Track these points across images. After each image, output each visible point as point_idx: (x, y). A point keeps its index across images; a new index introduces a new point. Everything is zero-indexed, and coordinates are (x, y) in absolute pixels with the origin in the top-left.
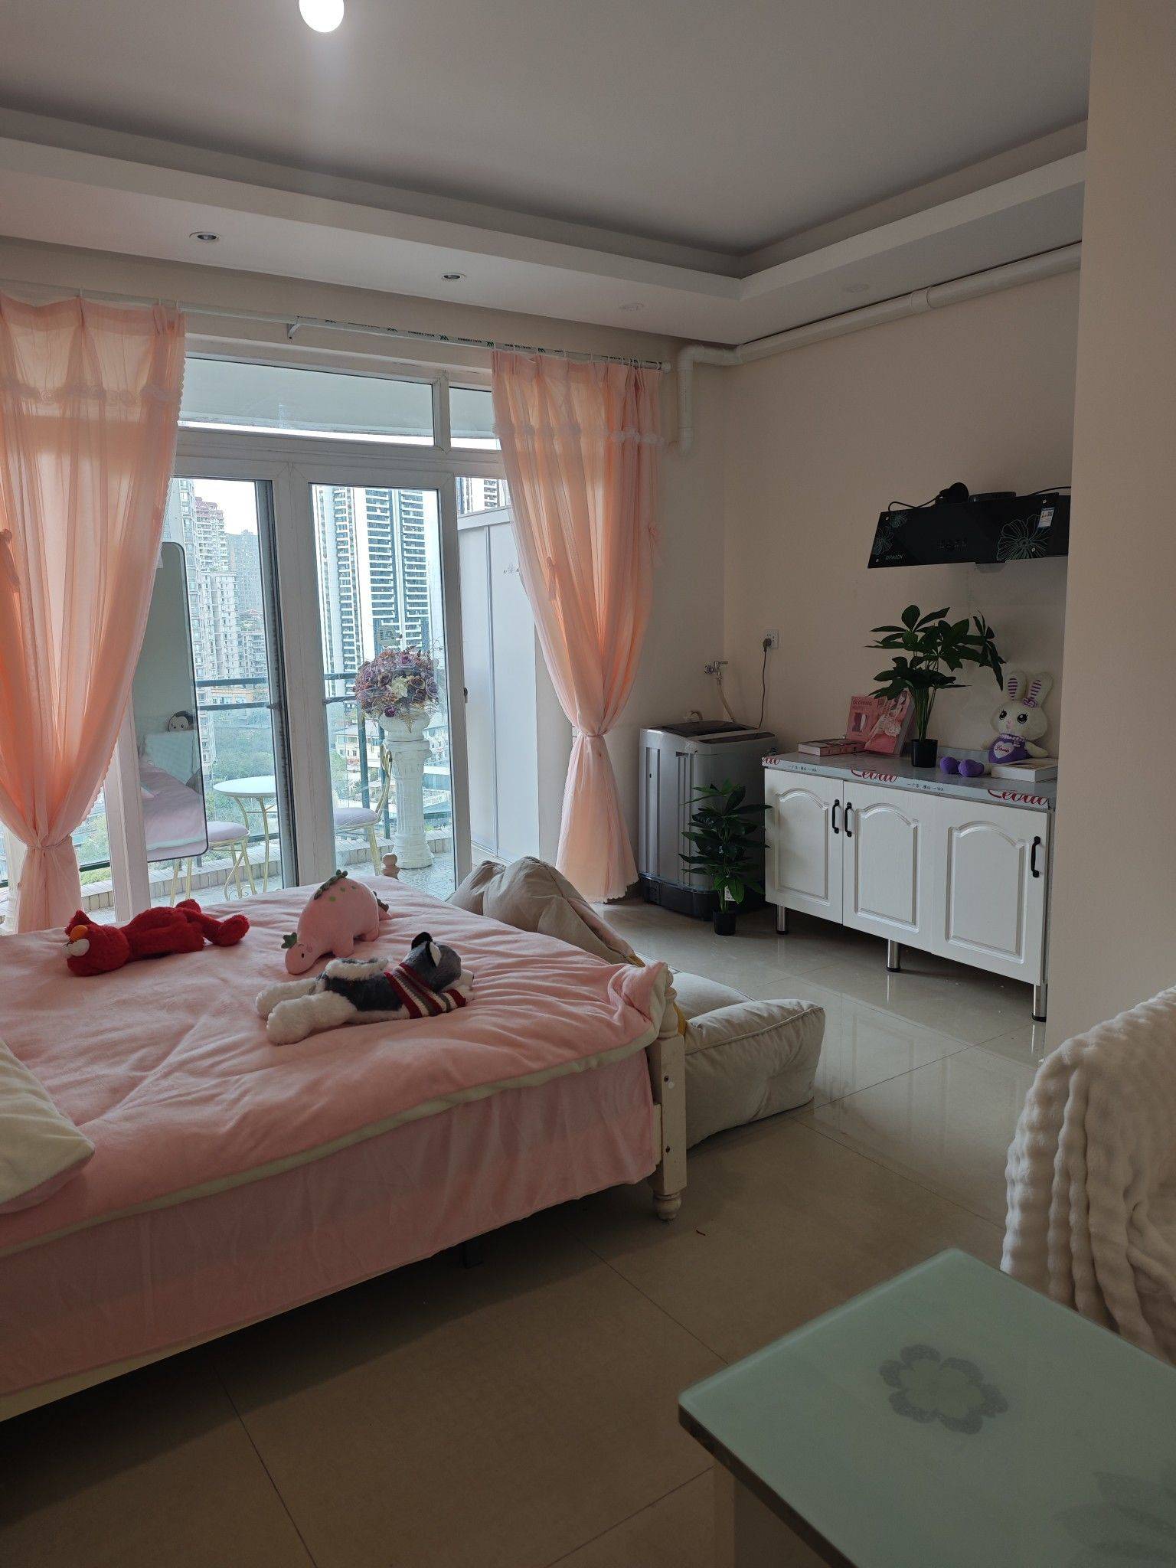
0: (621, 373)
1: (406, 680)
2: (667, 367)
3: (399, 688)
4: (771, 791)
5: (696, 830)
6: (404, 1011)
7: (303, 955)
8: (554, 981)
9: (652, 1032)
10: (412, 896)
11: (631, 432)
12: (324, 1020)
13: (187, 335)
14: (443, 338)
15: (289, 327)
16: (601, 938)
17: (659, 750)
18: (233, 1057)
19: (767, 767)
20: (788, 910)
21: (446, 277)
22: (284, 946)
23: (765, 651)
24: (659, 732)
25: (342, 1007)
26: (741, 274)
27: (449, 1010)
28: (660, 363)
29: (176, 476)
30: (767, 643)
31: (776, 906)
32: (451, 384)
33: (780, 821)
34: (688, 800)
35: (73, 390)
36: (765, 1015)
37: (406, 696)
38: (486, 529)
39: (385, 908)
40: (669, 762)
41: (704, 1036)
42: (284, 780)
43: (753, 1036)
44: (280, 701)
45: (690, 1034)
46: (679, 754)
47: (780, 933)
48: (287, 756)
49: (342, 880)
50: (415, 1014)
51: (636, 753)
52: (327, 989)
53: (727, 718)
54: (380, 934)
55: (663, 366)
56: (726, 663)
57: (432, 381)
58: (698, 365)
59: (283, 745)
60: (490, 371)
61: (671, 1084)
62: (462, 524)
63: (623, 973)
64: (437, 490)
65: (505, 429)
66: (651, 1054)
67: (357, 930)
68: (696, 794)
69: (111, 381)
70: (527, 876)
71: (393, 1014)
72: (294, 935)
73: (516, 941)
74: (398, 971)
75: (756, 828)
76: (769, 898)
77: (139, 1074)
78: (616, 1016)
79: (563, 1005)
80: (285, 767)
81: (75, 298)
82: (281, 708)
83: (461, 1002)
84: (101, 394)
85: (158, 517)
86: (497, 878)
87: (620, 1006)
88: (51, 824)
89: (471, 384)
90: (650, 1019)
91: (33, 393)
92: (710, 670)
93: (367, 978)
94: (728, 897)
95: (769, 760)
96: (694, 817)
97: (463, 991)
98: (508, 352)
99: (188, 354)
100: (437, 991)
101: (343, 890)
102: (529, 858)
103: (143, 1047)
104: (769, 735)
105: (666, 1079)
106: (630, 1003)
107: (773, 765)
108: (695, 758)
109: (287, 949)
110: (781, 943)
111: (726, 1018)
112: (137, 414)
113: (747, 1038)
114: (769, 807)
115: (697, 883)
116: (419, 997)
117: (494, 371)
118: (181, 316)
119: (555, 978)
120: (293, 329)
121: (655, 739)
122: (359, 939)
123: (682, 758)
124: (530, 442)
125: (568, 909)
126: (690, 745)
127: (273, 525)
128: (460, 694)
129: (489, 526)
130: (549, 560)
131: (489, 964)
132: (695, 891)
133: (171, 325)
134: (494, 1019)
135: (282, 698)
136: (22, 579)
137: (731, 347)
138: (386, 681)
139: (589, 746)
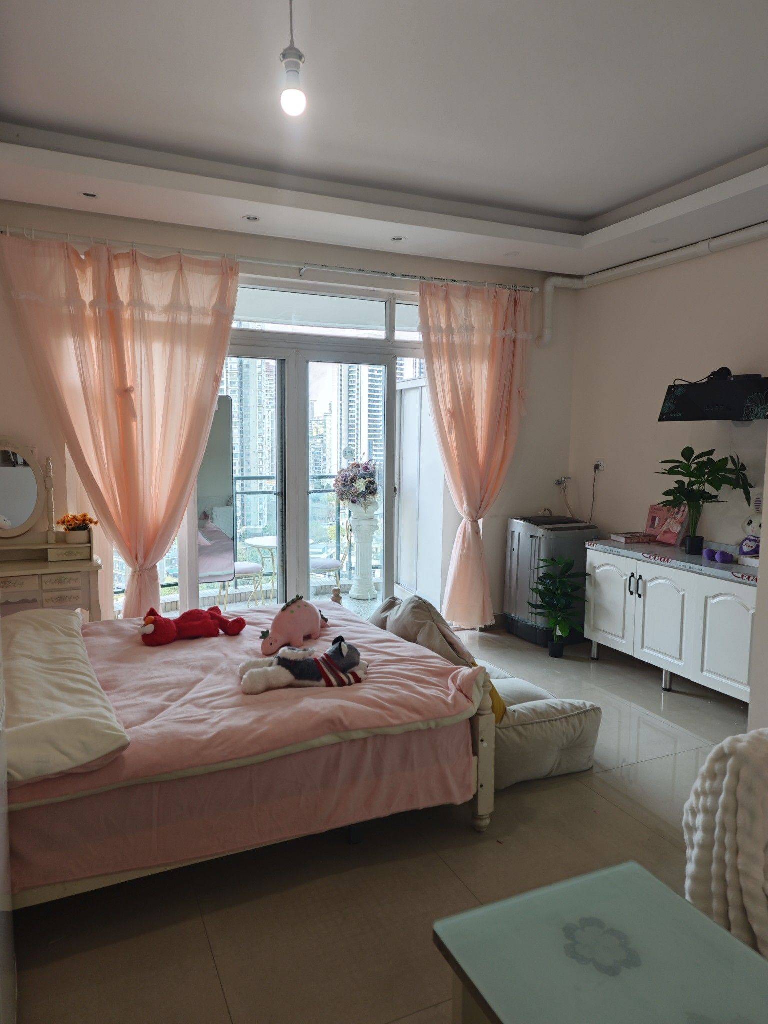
0: (505, 294)
1: (365, 481)
2: (536, 290)
3: (361, 485)
4: (591, 565)
5: (541, 587)
6: (323, 682)
7: (271, 644)
8: (417, 673)
9: (473, 710)
10: (345, 615)
11: (510, 331)
12: (275, 683)
13: (241, 275)
14: (393, 275)
15: (301, 269)
16: (454, 649)
17: (520, 534)
18: (221, 699)
19: (589, 549)
20: (599, 645)
21: (394, 239)
22: (261, 638)
23: (595, 472)
24: (523, 522)
25: (286, 676)
26: (583, 233)
27: (350, 684)
28: (532, 288)
29: (228, 357)
30: (597, 467)
31: (590, 641)
32: (397, 302)
33: (596, 585)
34: (536, 567)
35: (174, 307)
36: (560, 708)
37: (365, 490)
38: (420, 389)
39: (326, 620)
40: (526, 542)
41: (516, 717)
42: (282, 539)
43: (549, 721)
44: (282, 491)
45: (507, 716)
46: (532, 537)
47: (593, 659)
48: (284, 524)
49: (300, 601)
50: (329, 684)
51: (505, 535)
52: (279, 664)
53: (569, 516)
54: (321, 635)
55: (534, 290)
56: (570, 478)
57: (386, 300)
58: (557, 288)
59: (283, 518)
60: (418, 293)
61: (485, 745)
62: (399, 386)
63: (459, 672)
64: (385, 366)
65: (425, 328)
66: (473, 722)
67: (306, 632)
68: (542, 564)
69: (196, 302)
70: (414, 608)
71: (316, 683)
72: (268, 632)
73: (399, 647)
74: (323, 658)
75: (580, 589)
76: (587, 635)
77: (167, 703)
78: (450, 698)
79: (418, 687)
80: (283, 531)
81: (178, 254)
82: (282, 495)
83: (358, 680)
84: (189, 309)
85: (217, 380)
86: (396, 608)
87: (453, 691)
88: (145, 558)
89: (407, 300)
90: (472, 702)
91: (151, 309)
92: (559, 483)
93: (302, 660)
94: (559, 633)
95: (590, 544)
96: (540, 579)
97: (360, 674)
98: (431, 282)
99: (240, 285)
100: (344, 672)
101: (299, 607)
102: (416, 596)
103: (173, 688)
104: (595, 527)
105: (482, 741)
106: (460, 690)
107: (593, 548)
108: (543, 539)
109: (263, 640)
110: (593, 666)
111: (533, 707)
112: (209, 321)
113: (544, 722)
114: (589, 575)
115: (540, 622)
116: (333, 675)
117: (421, 294)
118: (237, 264)
119: (418, 671)
120: (303, 271)
121: (519, 527)
122: (308, 638)
123: (534, 539)
124: (440, 337)
125: (436, 632)
126: (540, 532)
127: (285, 386)
128: (393, 491)
129: (422, 387)
130: (449, 411)
131: (380, 659)
132: (538, 627)
133: (231, 269)
134: (374, 692)
135: (284, 490)
136: (138, 414)
137: (580, 277)
138: (354, 480)
139: (470, 527)
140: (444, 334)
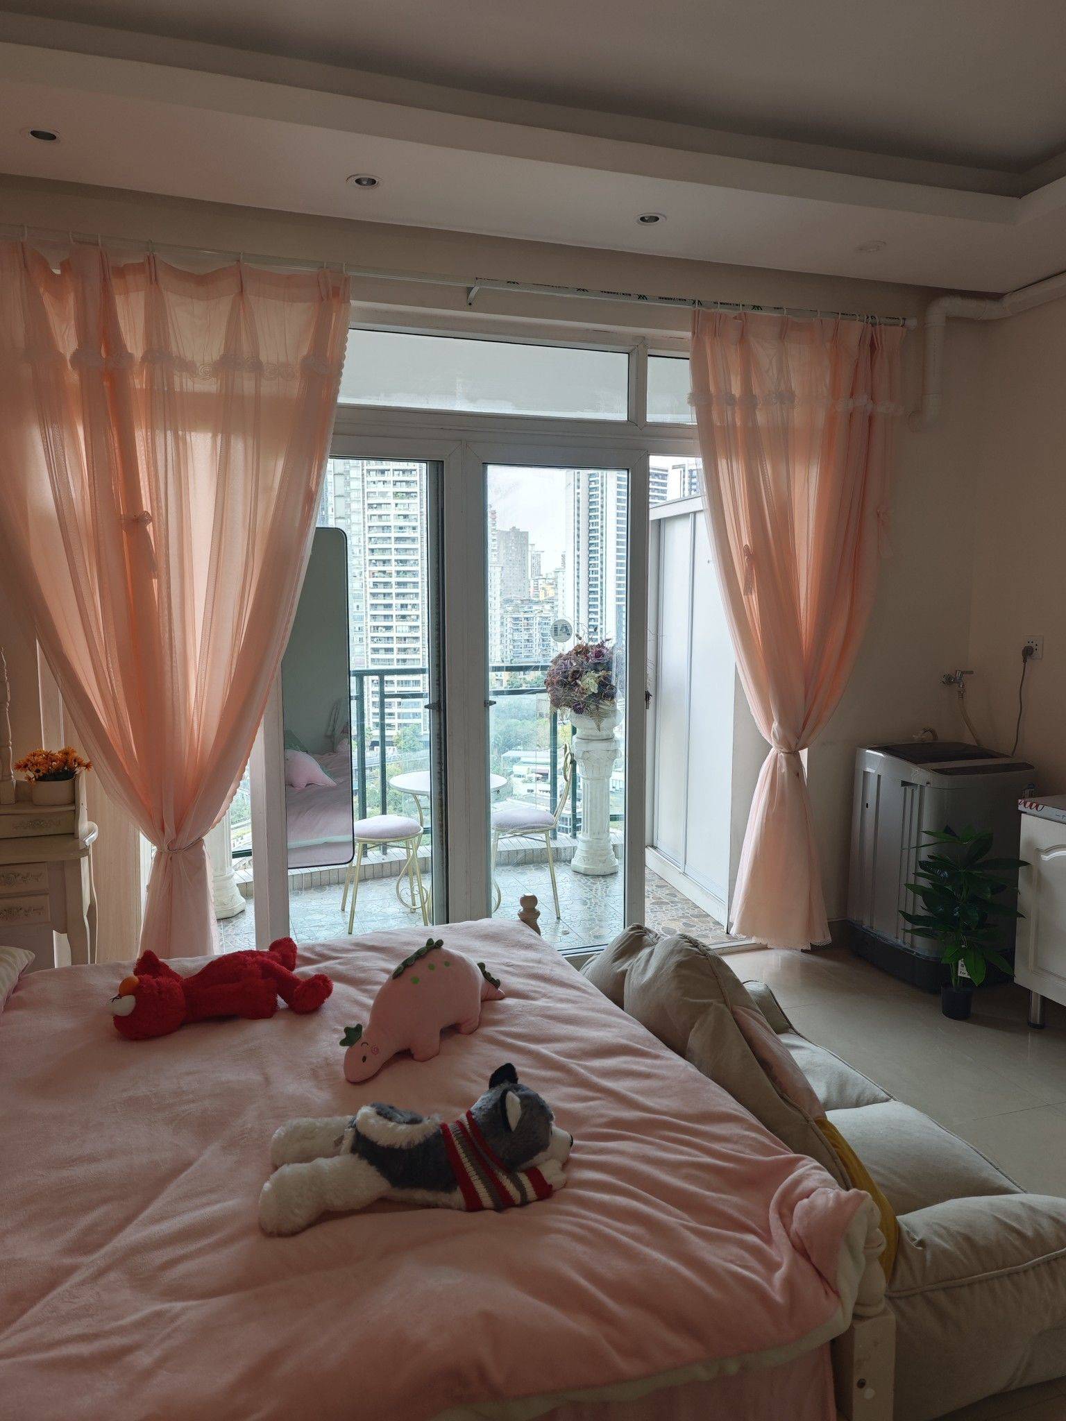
0: (854, 332)
1: (597, 675)
2: (912, 323)
3: (590, 682)
4: (1030, 843)
5: (924, 882)
6: (458, 1196)
7: (364, 1060)
9: (839, 1321)
10: (539, 962)
11: (863, 400)
13: (354, 303)
14: (641, 297)
15: (469, 290)
17: (879, 776)
19: (1025, 813)
20: (1044, 1000)
21: (643, 219)
22: (344, 1043)
23: (1025, 661)
24: (881, 755)
25: (369, 1182)
27: (525, 1203)
28: (904, 319)
29: (332, 457)
30: (1028, 652)
31: (1029, 992)
32: (651, 352)
33: (1040, 883)
34: (914, 844)
35: (228, 364)
37: (596, 692)
38: (692, 516)
39: (496, 984)
40: (892, 795)
42: (439, 788)
43: (1009, 1276)
44: (439, 700)
46: (904, 784)
47: (1035, 1026)
48: (443, 762)
49: (434, 952)
50: (473, 1204)
51: (851, 777)
53: (968, 739)
55: (908, 322)
56: (971, 672)
57: (628, 349)
58: (950, 319)
59: (440, 749)
60: (689, 334)
61: (868, 1392)
64: (628, 470)
65: (702, 397)
66: (839, 1349)
67: (449, 1019)
68: (925, 839)
69: (268, 355)
70: (680, 965)
71: (443, 1197)
72: (357, 1030)
74: (463, 1126)
75: (1008, 890)
76: (1022, 976)
78: (777, 1281)
80: (440, 773)
81: (235, 262)
82: (440, 707)
83: (545, 1191)
84: (257, 367)
85: (311, 498)
88: (178, 830)
89: (668, 350)
90: (837, 1292)
91: (188, 367)
92: (949, 681)
93: (404, 1145)
94: (963, 972)
95: (1028, 804)
96: (923, 865)
98: (713, 310)
99: (352, 324)
100: (510, 1172)
101: (431, 967)
102: (685, 937)
104: (1031, 767)
105: (862, 1384)
106: (804, 1254)
107: (1034, 811)
108: (927, 789)
109: (347, 1048)
110: (1032, 1041)
112: (295, 388)
114: (1026, 864)
115: (921, 946)
116: (482, 1177)
117: (694, 333)
118: (347, 280)
120: (473, 294)
121: (875, 762)
122: (452, 1030)
123: (909, 790)
124: (729, 413)
125: (732, 1032)
126: (919, 775)
127: (443, 509)
128: (642, 699)
129: (695, 513)
130: (747, 550)
131: (602, 1116)
132: (918, 954)
133: (336, 292)
134: (579, 1248)
135: (442, 699)
136: (162, 564)
137: (997, 297)
138: (577, 675)
139: (784, 763)
140: (737, 408)
